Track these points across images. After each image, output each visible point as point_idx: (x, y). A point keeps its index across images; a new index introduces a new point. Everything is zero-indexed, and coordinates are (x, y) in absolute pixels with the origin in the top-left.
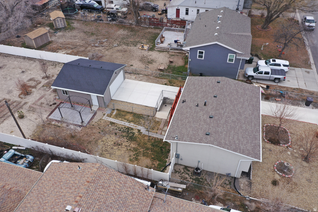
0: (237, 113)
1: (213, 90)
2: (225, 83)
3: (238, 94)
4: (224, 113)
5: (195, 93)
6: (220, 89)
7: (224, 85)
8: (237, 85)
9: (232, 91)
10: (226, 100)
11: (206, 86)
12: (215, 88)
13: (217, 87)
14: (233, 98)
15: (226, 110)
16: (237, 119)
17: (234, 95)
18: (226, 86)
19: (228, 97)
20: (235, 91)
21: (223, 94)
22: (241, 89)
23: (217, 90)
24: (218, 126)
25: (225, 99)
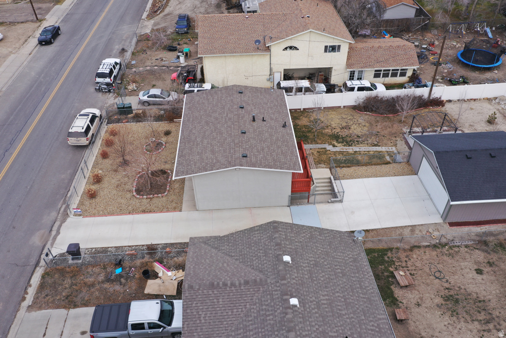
0: (211, 122)
1: (249, 143)
2: (234, 156)
3: (211, 148)
4: (227, 115)
5: (274, 138)
6: (240, 144)
7: (235, 152)
8: (215, 161)
9: (220, 148)
10: (227, 132)
11: (263, 149)
12: (248, 146)
13: (244, 147)
14: (219, 138)
15: (226, 119)
16: (211, 116)
17: (217, 143)
18: (232, 151)
19: (226, 136)
20: (217, 150)
21: (233, 138)
22: (207, 158)
23: (244, 142)
24: (232, 100)
25: (229, 132)
